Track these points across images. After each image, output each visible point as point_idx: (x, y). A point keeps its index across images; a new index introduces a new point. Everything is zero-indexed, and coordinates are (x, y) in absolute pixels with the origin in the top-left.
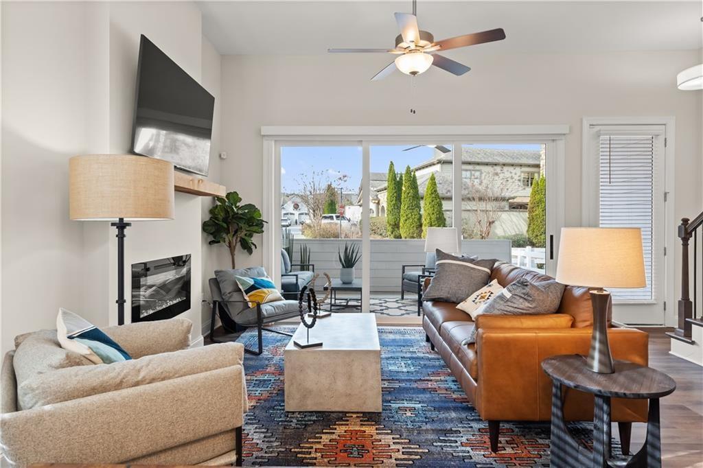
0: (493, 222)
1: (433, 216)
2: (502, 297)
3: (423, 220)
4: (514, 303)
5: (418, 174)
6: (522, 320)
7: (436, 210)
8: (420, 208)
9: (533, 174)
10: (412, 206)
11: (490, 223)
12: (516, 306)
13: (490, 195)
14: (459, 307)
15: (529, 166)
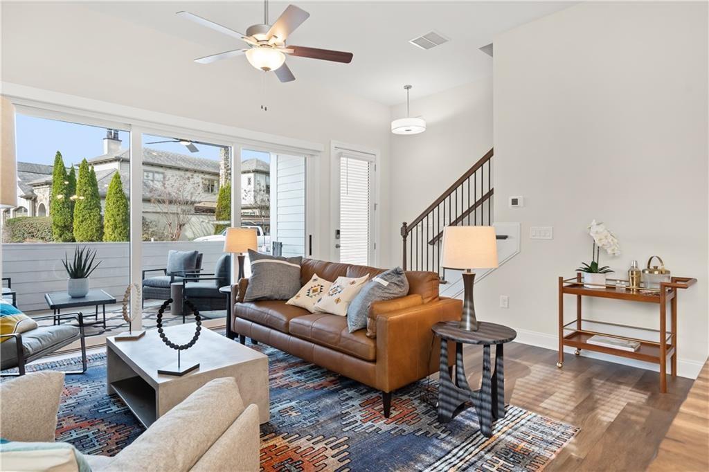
0: (184, 225)
1: (117, 218)
2: (379, 286)
3: (105, 221)
4: (390, 290)
5: (97, 168)
6: (399, 302)
7: (121, 211)
8: (100, 208)
9: (213, 181)
10: (90, 205)
11: (180, 226)
12: (391, 292)
13: (181, 198)
14: (289, 302)
15: (209, 173)
